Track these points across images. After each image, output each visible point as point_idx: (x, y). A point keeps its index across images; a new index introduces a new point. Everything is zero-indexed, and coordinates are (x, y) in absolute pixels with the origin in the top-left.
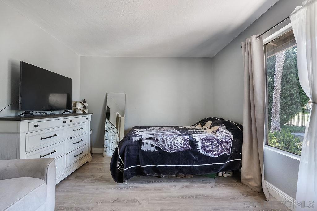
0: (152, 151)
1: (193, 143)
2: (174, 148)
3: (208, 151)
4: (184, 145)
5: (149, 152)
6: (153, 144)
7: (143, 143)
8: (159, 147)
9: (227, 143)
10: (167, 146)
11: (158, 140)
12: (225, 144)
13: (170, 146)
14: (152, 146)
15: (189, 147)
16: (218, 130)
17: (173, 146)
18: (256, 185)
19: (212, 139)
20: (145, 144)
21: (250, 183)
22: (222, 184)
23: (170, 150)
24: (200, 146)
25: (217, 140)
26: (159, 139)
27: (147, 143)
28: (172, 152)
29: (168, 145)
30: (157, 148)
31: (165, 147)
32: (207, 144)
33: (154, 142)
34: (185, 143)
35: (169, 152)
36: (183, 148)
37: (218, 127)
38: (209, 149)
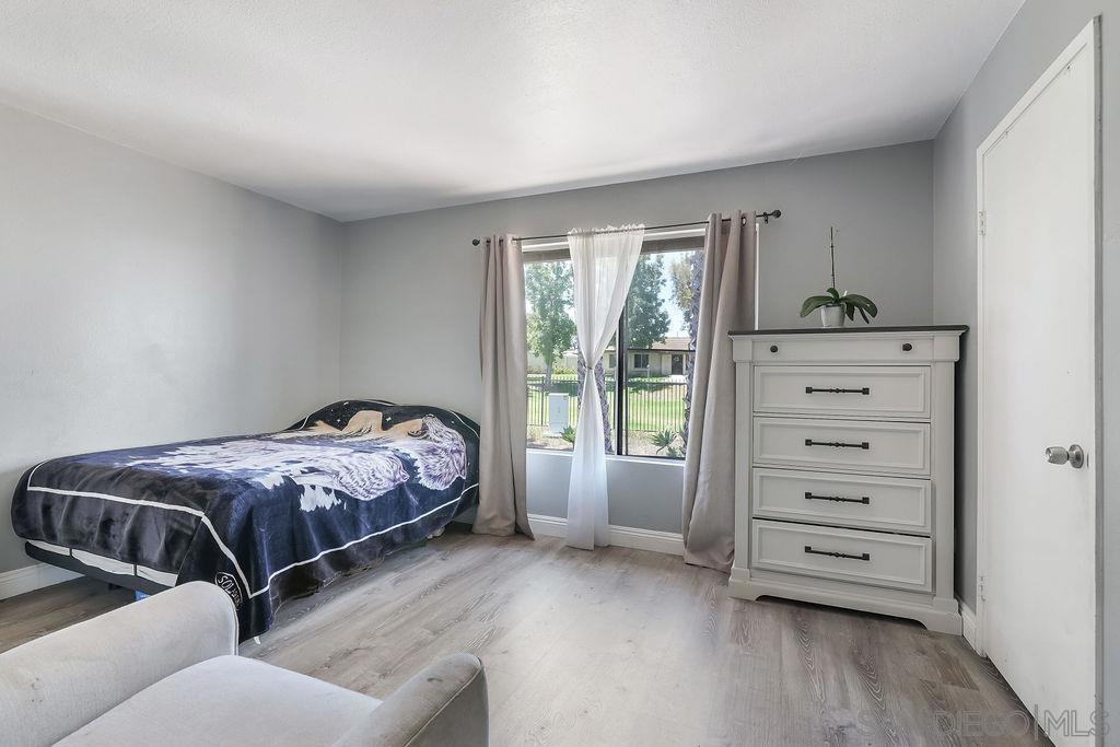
0: (328, 508)
1: (409, 466)
2: (375, 486)
3: (435, 478)
4: (395, 473)
5: (320, 513)
6: (329, 486)
7: (301, 489)
8: (344, 490)
9: (459, 452)
10: (361, 483)
11: (337, 474)
12: (457, 456)
13: (368, 483)
14: (327, 491)
15: (403, 476)
16: (425, 429)
17: (373, 480)
18: (508, 523)
19: (435, 450)
20: (308, 490)
21: (494, 526)
22: (451, 546)
23: (369, 492)
24: (421, 470)
25: (446, 451)
26: (337, 469)
27: (313, 487)
28: (372, 497)
29: (363, 480)
30: (339, 494)
31: (358, 488)
32: (432, 460)
33: (330, 480)
34: (395, 468)
35: (367, 499)
36: (394, 481)
37: (419, 422)
38: (437, 473)
